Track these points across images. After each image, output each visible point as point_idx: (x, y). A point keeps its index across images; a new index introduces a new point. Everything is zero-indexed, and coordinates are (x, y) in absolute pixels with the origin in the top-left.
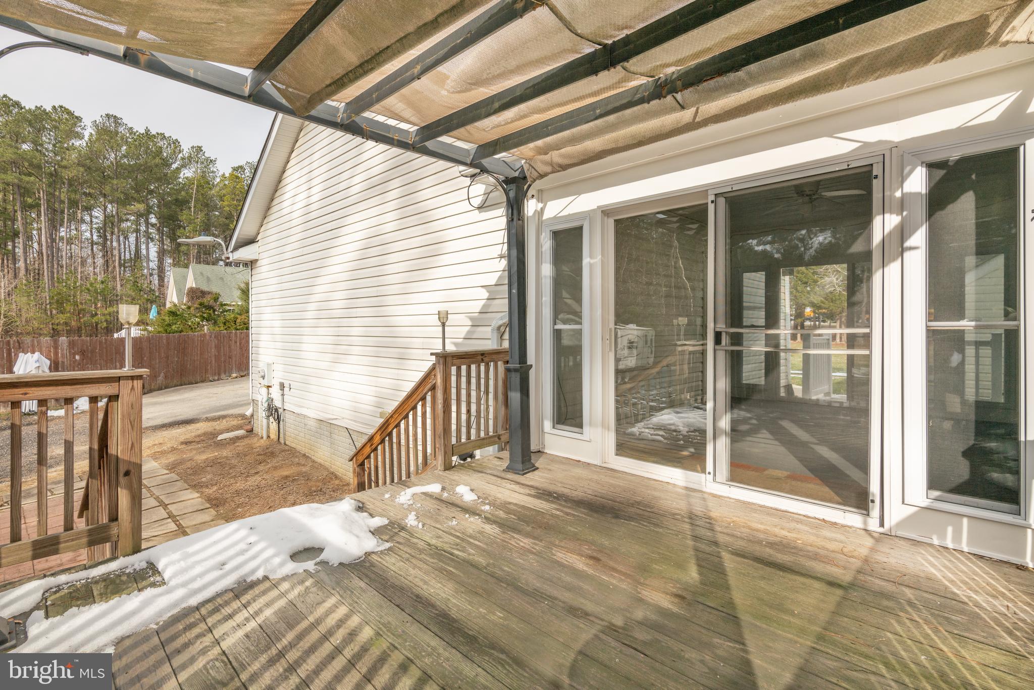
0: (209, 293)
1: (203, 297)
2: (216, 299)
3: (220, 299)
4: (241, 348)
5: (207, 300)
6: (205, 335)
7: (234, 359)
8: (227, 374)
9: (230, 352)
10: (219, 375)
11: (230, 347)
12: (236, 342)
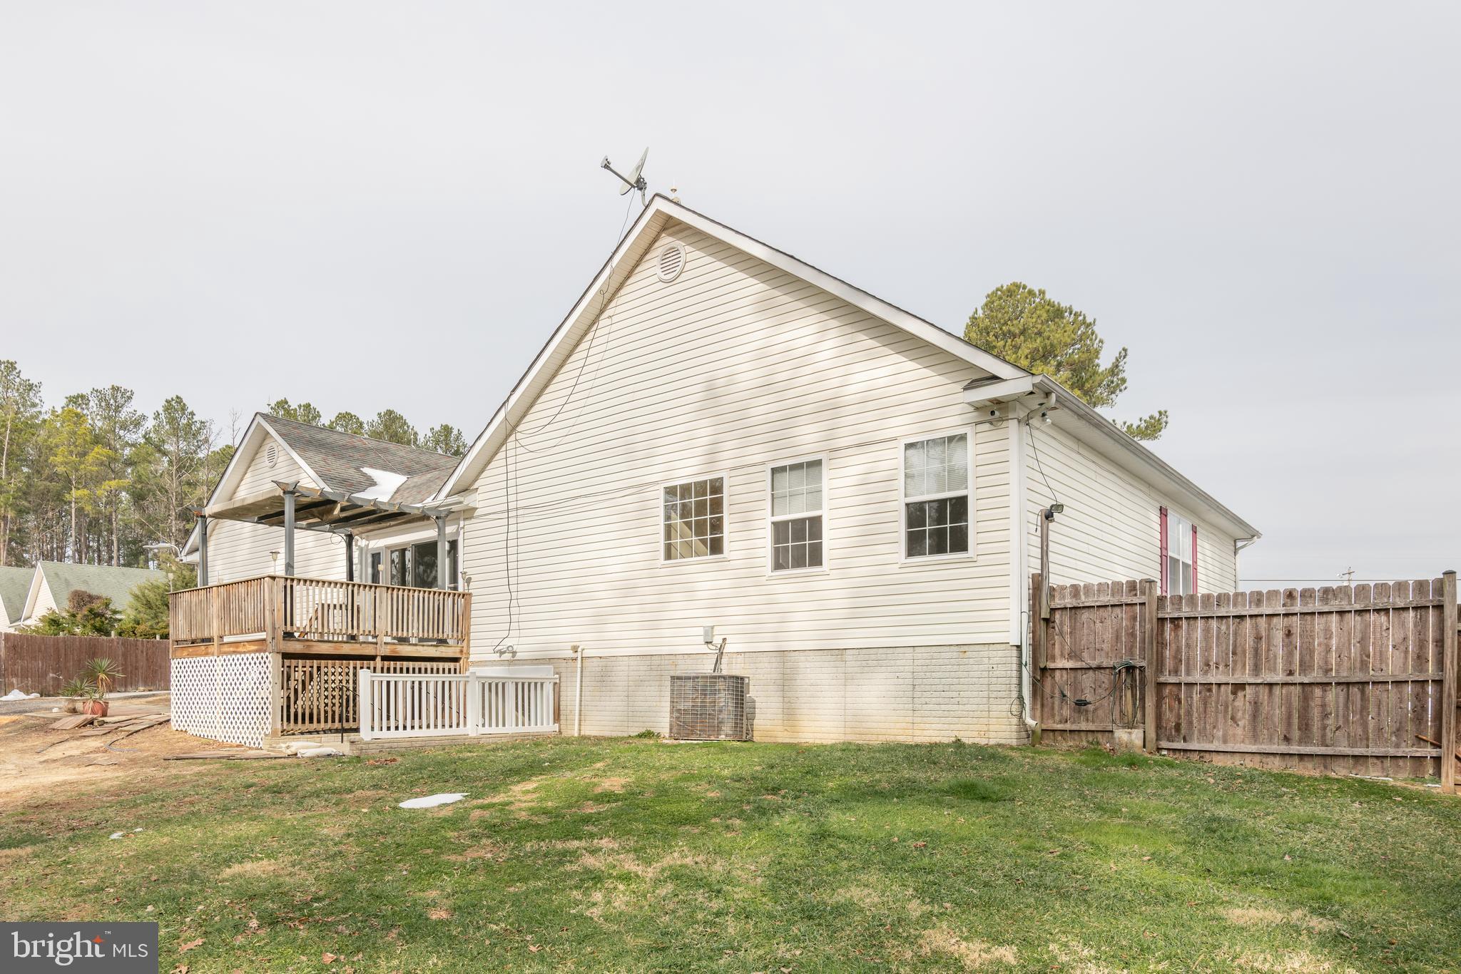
0: (98, 598)
1: (91, 602)
2: (107, 605)
3: (111, 607)
4: (147, 660)
5: (96, 605)
6: (112, 640)
7: (140, 671)
8: (133, 687)
9: (137, 662)
10: (126, 686)
11: (136, 657)
12: (142, 652)
